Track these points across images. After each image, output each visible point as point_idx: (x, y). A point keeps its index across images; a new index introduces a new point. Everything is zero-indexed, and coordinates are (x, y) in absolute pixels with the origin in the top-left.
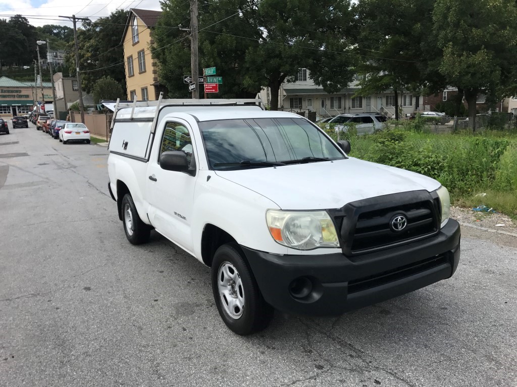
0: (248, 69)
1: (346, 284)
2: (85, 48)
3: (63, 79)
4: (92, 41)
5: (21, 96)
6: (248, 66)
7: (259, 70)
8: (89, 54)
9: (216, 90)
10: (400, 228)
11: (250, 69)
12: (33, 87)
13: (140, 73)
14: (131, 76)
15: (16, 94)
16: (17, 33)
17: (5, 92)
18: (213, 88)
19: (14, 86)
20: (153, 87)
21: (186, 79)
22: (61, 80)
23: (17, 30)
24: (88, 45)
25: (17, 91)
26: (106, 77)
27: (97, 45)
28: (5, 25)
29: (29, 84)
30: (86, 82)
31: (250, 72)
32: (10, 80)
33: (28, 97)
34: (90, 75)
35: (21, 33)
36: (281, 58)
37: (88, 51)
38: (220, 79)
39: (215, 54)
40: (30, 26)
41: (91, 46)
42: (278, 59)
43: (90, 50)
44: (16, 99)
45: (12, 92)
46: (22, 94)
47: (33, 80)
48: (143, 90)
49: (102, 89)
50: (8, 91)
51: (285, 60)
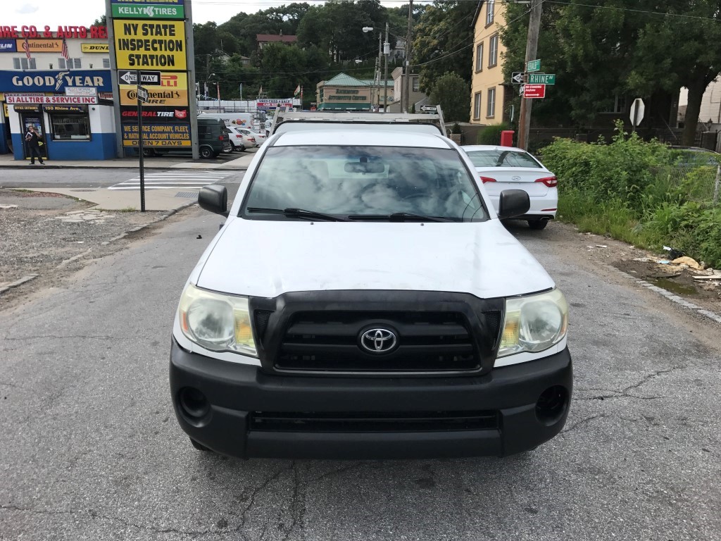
0: (640, 60)
1: (242, 414)
2: (432, 34)
3: (402, 76)
4: (442, 23)
5: (357, 98)
6: (640, 54)
7: (658, 59)
8: (435, 42)
9: (541, 95)
10: (379, 349)
11: (644, 59)
12: (371, 87)
13: (489, 68)
14: (479, 71)
15: (352, 95)
16: (364, 17)
17: (341, 93)
18: (538, 91)
19: (351, 85)
20: (502, 87)
21: (515, 78)
22: (400, 77)
23: (365, 13)
24: (436, 29)
25: (354, 92)
26: (450, 73)
27: (447, 29)
28: (353, 8)
29: (368, 82)
30: (427, 80)
31: (643, 65)
32: (348, 77)
33: (365, 99)
34: (434, 70)
35: (370, 17)
36: (703, 42)
37: (435, 38)
38: (551, 78)
39: (589, 37)
40: (381, 7)
41: (439, 31)
42: (696, 43)
43: (437, 35)
44: (352, 102)
45: (349, 92)
46: (359, 95)
47: (372, 78)
48: (490, 91)
49: (441, 89)
50: (345, 92)
51: (709, 43)
